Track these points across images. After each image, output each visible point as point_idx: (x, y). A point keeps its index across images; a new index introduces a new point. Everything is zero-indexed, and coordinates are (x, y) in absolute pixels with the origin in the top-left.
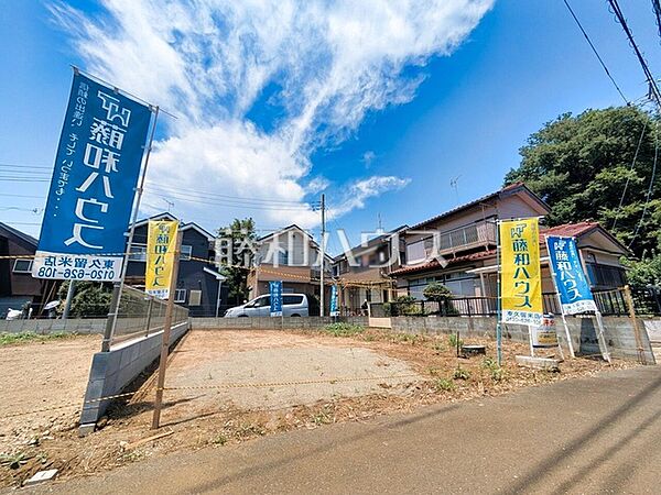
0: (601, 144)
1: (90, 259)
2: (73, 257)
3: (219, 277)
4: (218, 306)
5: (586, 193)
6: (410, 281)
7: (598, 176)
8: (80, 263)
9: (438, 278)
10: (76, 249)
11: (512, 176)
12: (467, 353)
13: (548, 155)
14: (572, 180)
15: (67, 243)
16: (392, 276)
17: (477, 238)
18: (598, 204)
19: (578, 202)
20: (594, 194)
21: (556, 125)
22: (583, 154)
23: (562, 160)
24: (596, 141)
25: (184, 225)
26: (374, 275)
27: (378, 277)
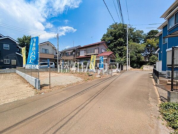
0: (120, 32)
1: (32, 65)
2: (30, 65)
3: (22, 56)
5: (116, 43)
6: (80, 60)
7: (118, 39)
8: (31, 66)
9: (86, 60)
10: (30, 64)
11: (104, 35)
12: (90, 76)
13: (112, 32)
14: (114, 39)
15: (29, 63)
16: (76, 58)
17: (95, 52)
18: (117, 45)
19: (114, 44)
20: (117, 43)
21: (114, 25)
22: (117, 34)
23: (114, 34)
25: (5, 37)
26: (71, 58)
27: (73, 58)
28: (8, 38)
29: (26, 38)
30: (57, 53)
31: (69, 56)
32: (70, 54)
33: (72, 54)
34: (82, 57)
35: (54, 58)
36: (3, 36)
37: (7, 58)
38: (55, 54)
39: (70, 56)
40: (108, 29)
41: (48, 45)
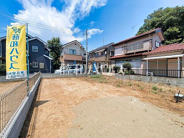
0: (171, 19)
3: (50, 58)
4: (51, 68)
6: (116, 61)
9: (127, 61)
11: (141, 29)
13: (154, 22)
17: (143, 48)
21: (158, 12)
22: (164, 22)
23: (158, 24)
24: (170, 18)
25: (33, 38)
26: (103, 58)
27: (104, 59)
28: (37, 39)
29: (55, 40)
30: (85, 54)
31: (98, 56)
32: (100, 54)
33: (102, 54)
34: (118, 57)
35: (82, 60)
36: (31, 37)
37: (36, 61)
38: (83, 55)
39: (100, 56)
40: (145, 21)
41: (76, 44)
